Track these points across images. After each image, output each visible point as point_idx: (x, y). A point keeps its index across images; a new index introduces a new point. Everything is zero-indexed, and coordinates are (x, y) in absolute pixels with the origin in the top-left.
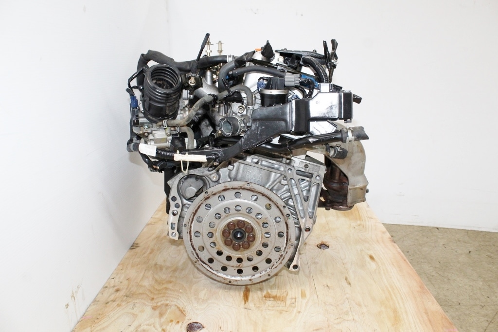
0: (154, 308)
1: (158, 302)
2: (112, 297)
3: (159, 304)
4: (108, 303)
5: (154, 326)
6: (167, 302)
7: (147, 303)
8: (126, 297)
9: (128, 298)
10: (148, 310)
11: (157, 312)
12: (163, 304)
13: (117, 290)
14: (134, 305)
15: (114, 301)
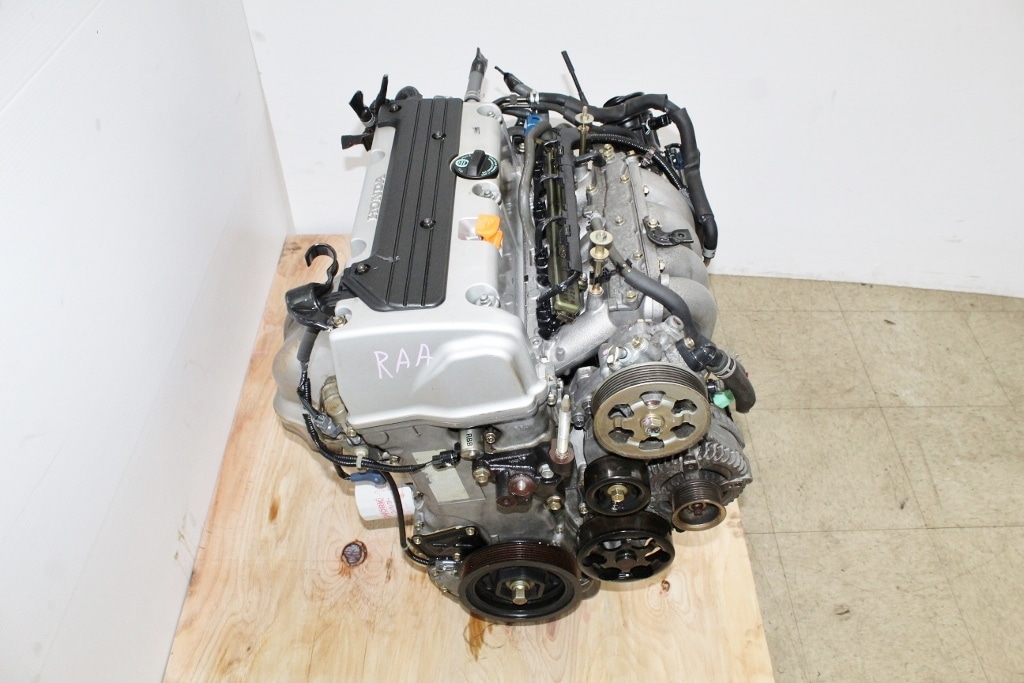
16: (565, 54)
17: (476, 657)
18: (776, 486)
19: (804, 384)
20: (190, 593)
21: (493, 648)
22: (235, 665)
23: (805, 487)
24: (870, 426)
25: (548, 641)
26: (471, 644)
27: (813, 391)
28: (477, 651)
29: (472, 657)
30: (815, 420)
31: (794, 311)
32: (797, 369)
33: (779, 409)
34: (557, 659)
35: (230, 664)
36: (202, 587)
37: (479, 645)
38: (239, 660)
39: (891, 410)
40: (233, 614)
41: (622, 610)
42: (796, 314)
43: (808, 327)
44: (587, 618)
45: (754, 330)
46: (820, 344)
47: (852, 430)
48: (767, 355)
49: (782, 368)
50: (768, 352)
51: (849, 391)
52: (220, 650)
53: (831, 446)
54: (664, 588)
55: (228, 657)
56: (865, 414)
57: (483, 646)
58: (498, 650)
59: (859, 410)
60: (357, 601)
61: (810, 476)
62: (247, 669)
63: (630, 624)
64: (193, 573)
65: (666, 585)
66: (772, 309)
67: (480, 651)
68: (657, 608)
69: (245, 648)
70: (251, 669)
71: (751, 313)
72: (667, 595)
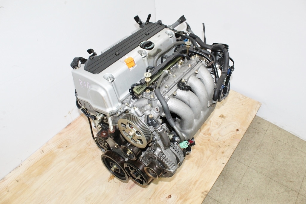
0: (210, 134)
1: (208, 137)
2: (226, 148)
3: (207, 136)
4: (229, 145)
5: (213, 125)
6: (204, 135)
7: (212, 138)
8: (220, 146)
9: (219, 145)
10: (213, 134)
11: (210, 132)
12: (206, 135)
13: (223, 152)
14: (218, 140)
15: (226, 146)
16: (203, 24)
17: (109, 181)
18: (239, 194)
19: (276, 170)
20: (66, 127)
21: (114, 182)
22: (61, 148)
23: (249, 200)
24: (289, 197)
25: (128, 189)
26: (110, 177)
27: (277, 174)
28: (110, 180)
29: (108, 180)
30: (270, 183)
31: (292, 147)
32: (277, 165)
33: (260, 173)
34: (126, 195)
35: (61, 147)
36: (69, 128)
37: (112, 179)
38: (63, 148)
39: (302, 197)
40: (70, 137)
41: (153, 195)
42: (292, 148)
43: (293, 154)
44: (142, 191)
45: (272, 145)
46: (293, 162)
47: (281, 194)
48: (271, 155)
49: (272, 162)
50: (272, 154)
51: (291, 181)
52: (61, 143)
53: (269, 194)
54: (169, 197)
55: (61, 146)
56: (291, 192)
57: (113, 180)
58: (115, 183)
59: (289, 190)
60: (95, 151)
61: (253, 198)
62: (63, 150)
63: (151, 200)
64: (70, 123)
65: (170, 197)
66: (285, 142)
67: (111, 180)
68: (162, 201)
69: (66, 146)
70: (63, 151)
71: (276, 140)
72: (168, 199)
